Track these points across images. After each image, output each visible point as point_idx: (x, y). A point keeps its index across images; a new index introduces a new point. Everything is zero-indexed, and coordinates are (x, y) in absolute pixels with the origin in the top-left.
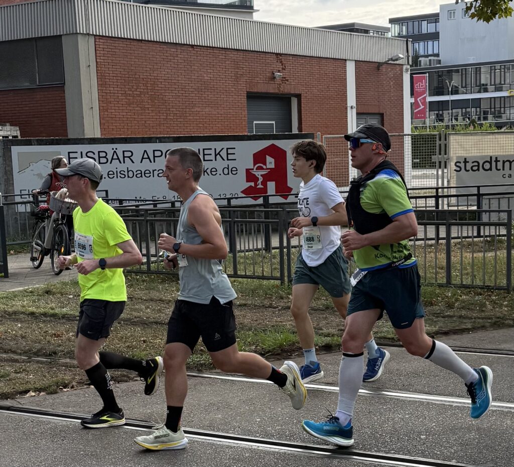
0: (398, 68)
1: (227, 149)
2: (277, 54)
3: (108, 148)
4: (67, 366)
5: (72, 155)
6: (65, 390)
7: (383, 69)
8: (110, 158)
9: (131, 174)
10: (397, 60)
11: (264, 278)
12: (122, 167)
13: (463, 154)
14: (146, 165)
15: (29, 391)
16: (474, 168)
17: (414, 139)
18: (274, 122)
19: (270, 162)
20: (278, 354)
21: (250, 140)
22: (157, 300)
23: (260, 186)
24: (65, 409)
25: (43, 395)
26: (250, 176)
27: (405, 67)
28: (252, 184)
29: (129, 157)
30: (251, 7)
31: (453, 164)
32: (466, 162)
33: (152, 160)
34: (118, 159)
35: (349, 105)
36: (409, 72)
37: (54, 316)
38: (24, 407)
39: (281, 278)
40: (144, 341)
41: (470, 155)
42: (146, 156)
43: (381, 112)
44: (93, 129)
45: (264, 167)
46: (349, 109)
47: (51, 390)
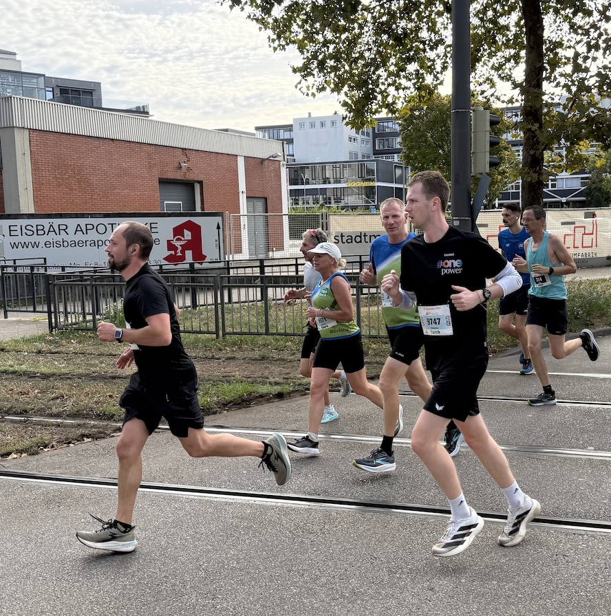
0: (277, 163)
1: (151, 224)
2: (182, 149)
3: (46, 222)
4: (42, 425)
5: (12, 228)
6: (46, 450)
7: (266, 163)
8: (46, 230)
9: (66, 244)
10: (276, 157)
11: (200, 332)
12: (59, 238)
13: (340, 230)
14: (80, 237)
15: (11, 453)
16: (349, 241)
17: (291, 218)
18: (181, 203)
19: (188, 235)
20: (239, 404)
21: (170, 216)
22: (107, 355)
23: (179, 254)
24: (52, 472)
25: (24, 457)
26: (171, 246)
27: (282, 163)
28: (173, 252)
29: (64, 230)
30: (147, 113)
31: (333, 237)
32: (342, 236)
33: (85, 233)
34: (54, 231)
35: (240, 190)
36: (285, 167)
37: (14, 373)
38: (10, 470)
39: (217, 333)
40: (110, 396)
41: (345, 231)
42: (79, 229)
43: (265, 196)
44: (27, 206)
45: (183, 239)
46: (240, 193)
47: (32, 451)
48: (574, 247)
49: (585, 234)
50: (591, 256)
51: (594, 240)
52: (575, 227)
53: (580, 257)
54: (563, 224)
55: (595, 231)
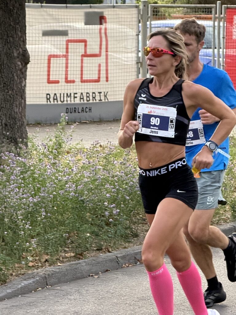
48: (67, 81)
49: (85, 55)
50: (98, 98)
51: (103, 68)
52: (68, 41)
53: (77, 101)
54: (46, 33)
55: (104, 50)
